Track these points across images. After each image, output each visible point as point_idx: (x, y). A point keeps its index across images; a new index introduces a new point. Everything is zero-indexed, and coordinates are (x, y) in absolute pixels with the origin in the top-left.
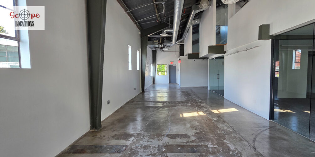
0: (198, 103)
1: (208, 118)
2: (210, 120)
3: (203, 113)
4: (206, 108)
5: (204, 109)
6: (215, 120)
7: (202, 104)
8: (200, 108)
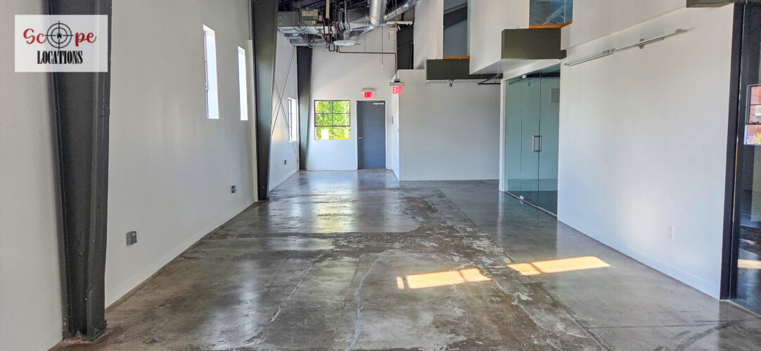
0: (461, 238)
1: (497, 293)
2: (505, 299)
3: (482, 272)
4: (491, 255)
5: (484, 259)
6: (524, 297)
7: (478, 242)
8: (470, 255)
